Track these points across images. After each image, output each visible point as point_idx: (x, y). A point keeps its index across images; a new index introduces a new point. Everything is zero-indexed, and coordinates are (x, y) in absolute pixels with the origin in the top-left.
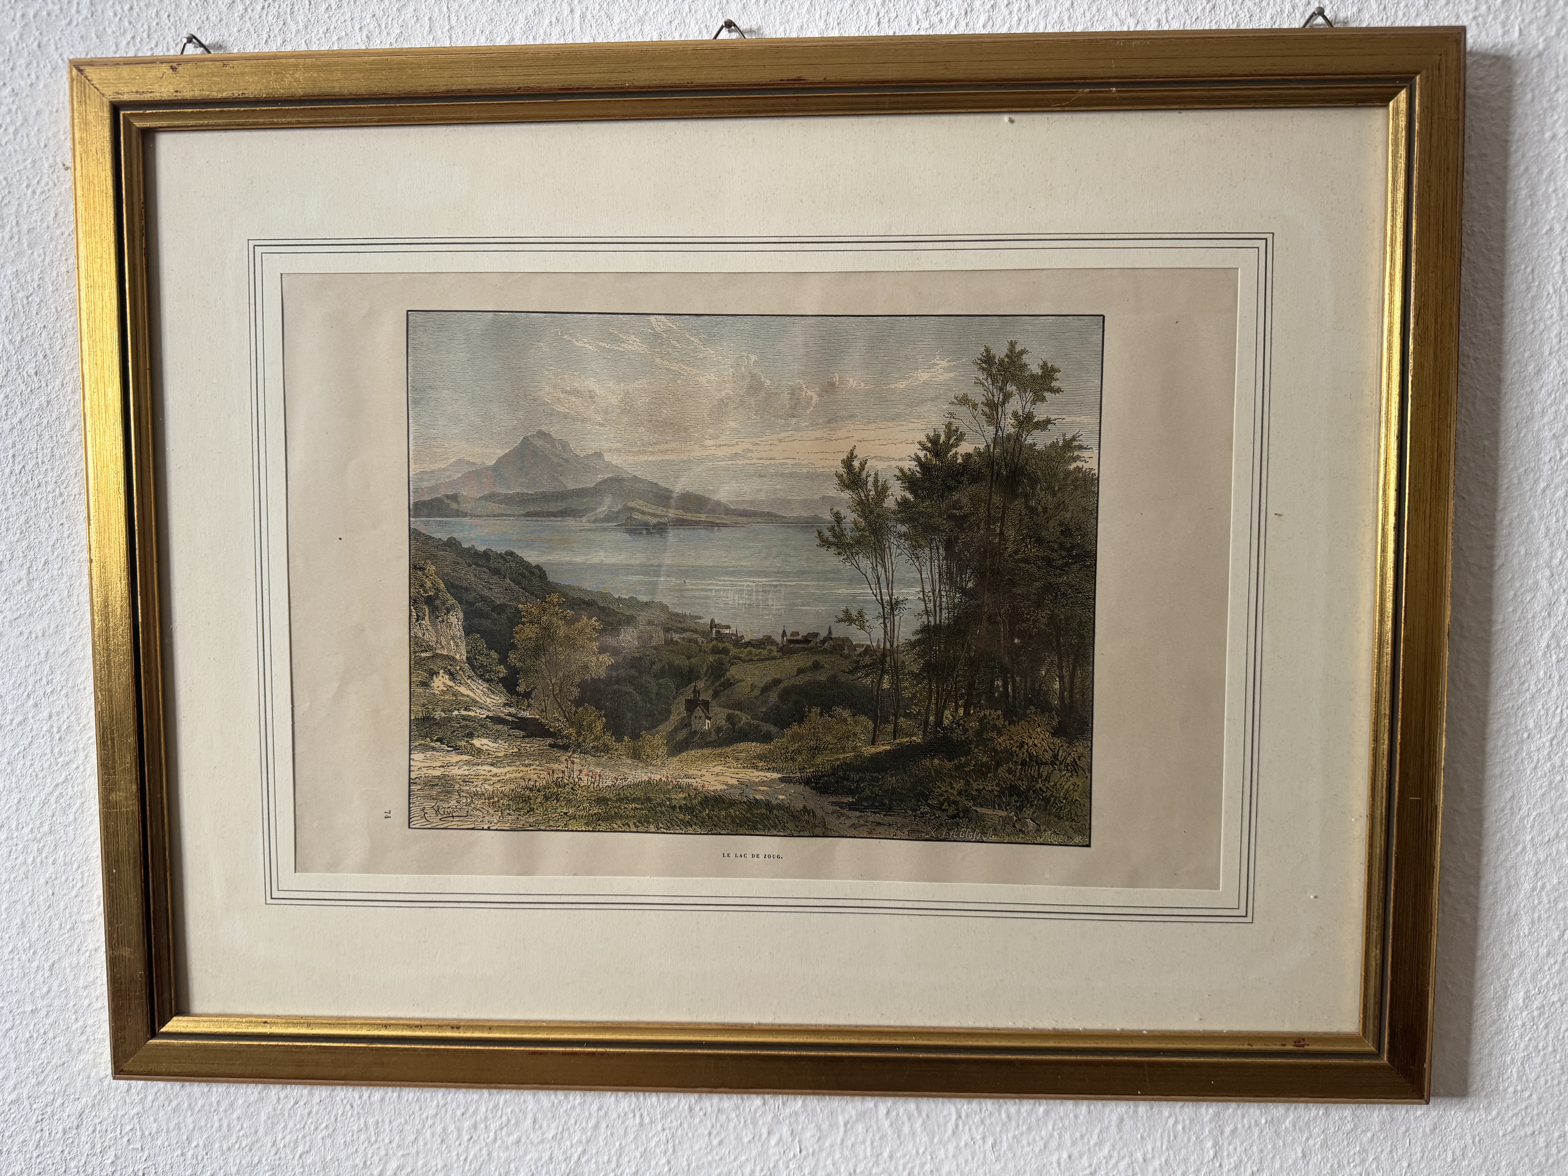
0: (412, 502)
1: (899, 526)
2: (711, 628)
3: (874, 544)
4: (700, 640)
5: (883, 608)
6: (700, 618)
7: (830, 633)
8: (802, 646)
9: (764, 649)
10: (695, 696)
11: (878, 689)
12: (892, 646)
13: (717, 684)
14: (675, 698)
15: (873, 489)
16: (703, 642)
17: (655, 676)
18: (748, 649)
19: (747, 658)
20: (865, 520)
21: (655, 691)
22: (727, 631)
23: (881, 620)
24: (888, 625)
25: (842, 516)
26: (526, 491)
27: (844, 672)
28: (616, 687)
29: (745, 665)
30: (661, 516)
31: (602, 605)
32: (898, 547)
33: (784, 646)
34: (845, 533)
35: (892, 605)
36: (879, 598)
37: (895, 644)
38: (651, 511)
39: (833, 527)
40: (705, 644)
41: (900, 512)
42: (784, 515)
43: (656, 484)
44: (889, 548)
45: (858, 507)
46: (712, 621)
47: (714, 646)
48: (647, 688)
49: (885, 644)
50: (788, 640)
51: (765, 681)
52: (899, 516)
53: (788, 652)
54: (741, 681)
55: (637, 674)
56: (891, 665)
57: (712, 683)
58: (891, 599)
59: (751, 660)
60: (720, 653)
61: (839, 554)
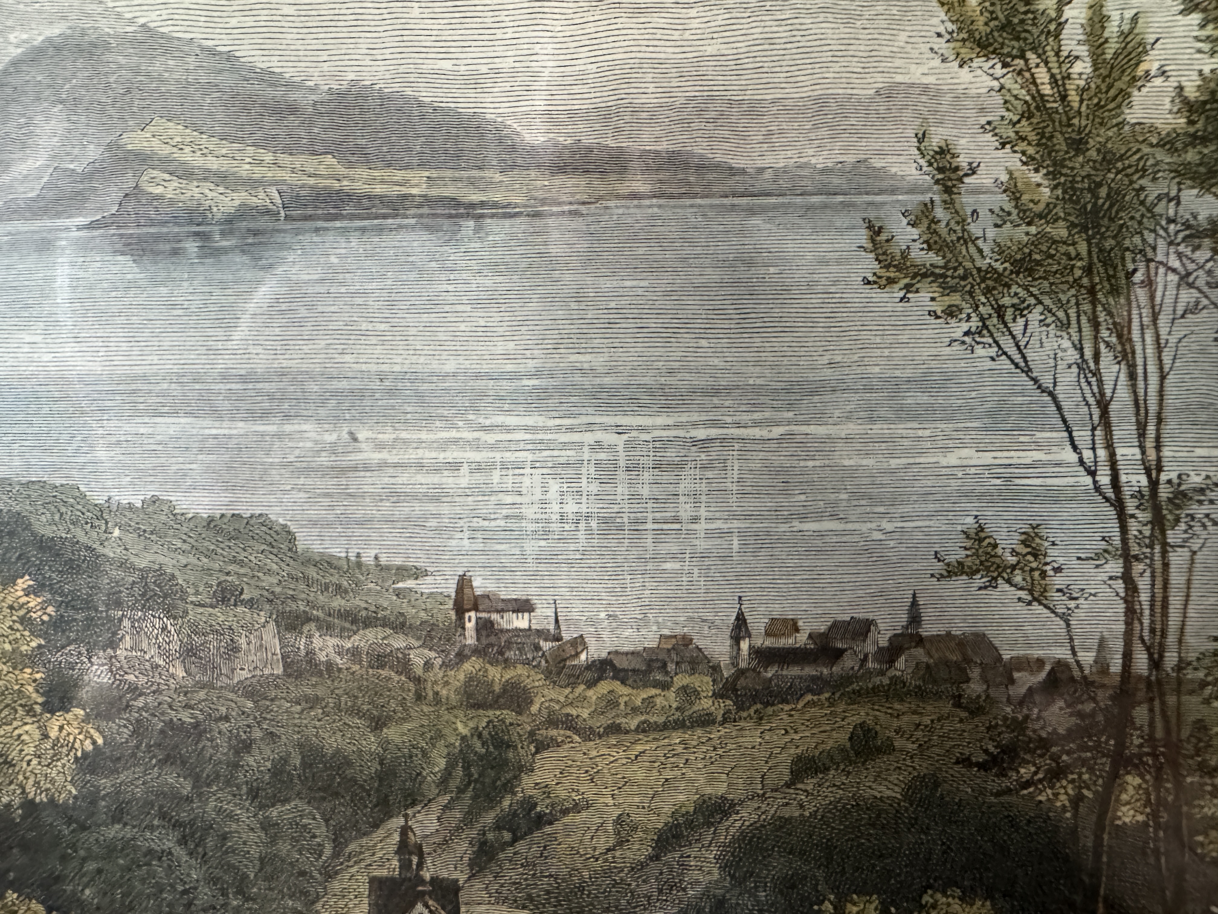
1: (1189, 195)
2: (460, 610)
3: (1088, 270)
4: (417, 659)
5: (1122, 517)
6: (418, 573)
7: (915, 618)
8: (809, 671)
9: (665, 686)
10: (405, 865)
11: (1100, 827)
12: (1156, 663)
13: (489, 818)
14: (329, 875)
15: (1083, 51)
16: (428, 665)
17: (254, 794)
18: (604, 687)
19: (601, 722)
20: (1052, 175)
21: (255, 852)
22: (521, 622)
23: (1115, 567)
24: (1143, 584)
25: (963, 161)
27: (966, 761)
28: (114, 831)
29: (594, 749)
30: (252, 184)
31: (48, 532)
32: (1186, 281)
33: (742, 672)
34: (975, 229)
35: (1157, 509)
36: (1104, 480)
37: (1171, 658)
38: (214, 164)
39: (927, 208)
40: (437, 673)
41: (1194, 140)
42: (737, 162)
43: (230, 57)
44: (1149, 283)
45: (1025, 127)
46: (464, 583)
47: (470, 679)
48: (224, 837)
49: (1127, 656)
50: (757, 653)
51: (667, 809)
52: (1191, 156)
53: (755, 698)
54: (577, 808)
55: (186, 788)
56: (1151, 739)
57: (469, 818)
58: (1154, 484)
59: (614, 729)
60: (495, 704)
61: (951, 312)
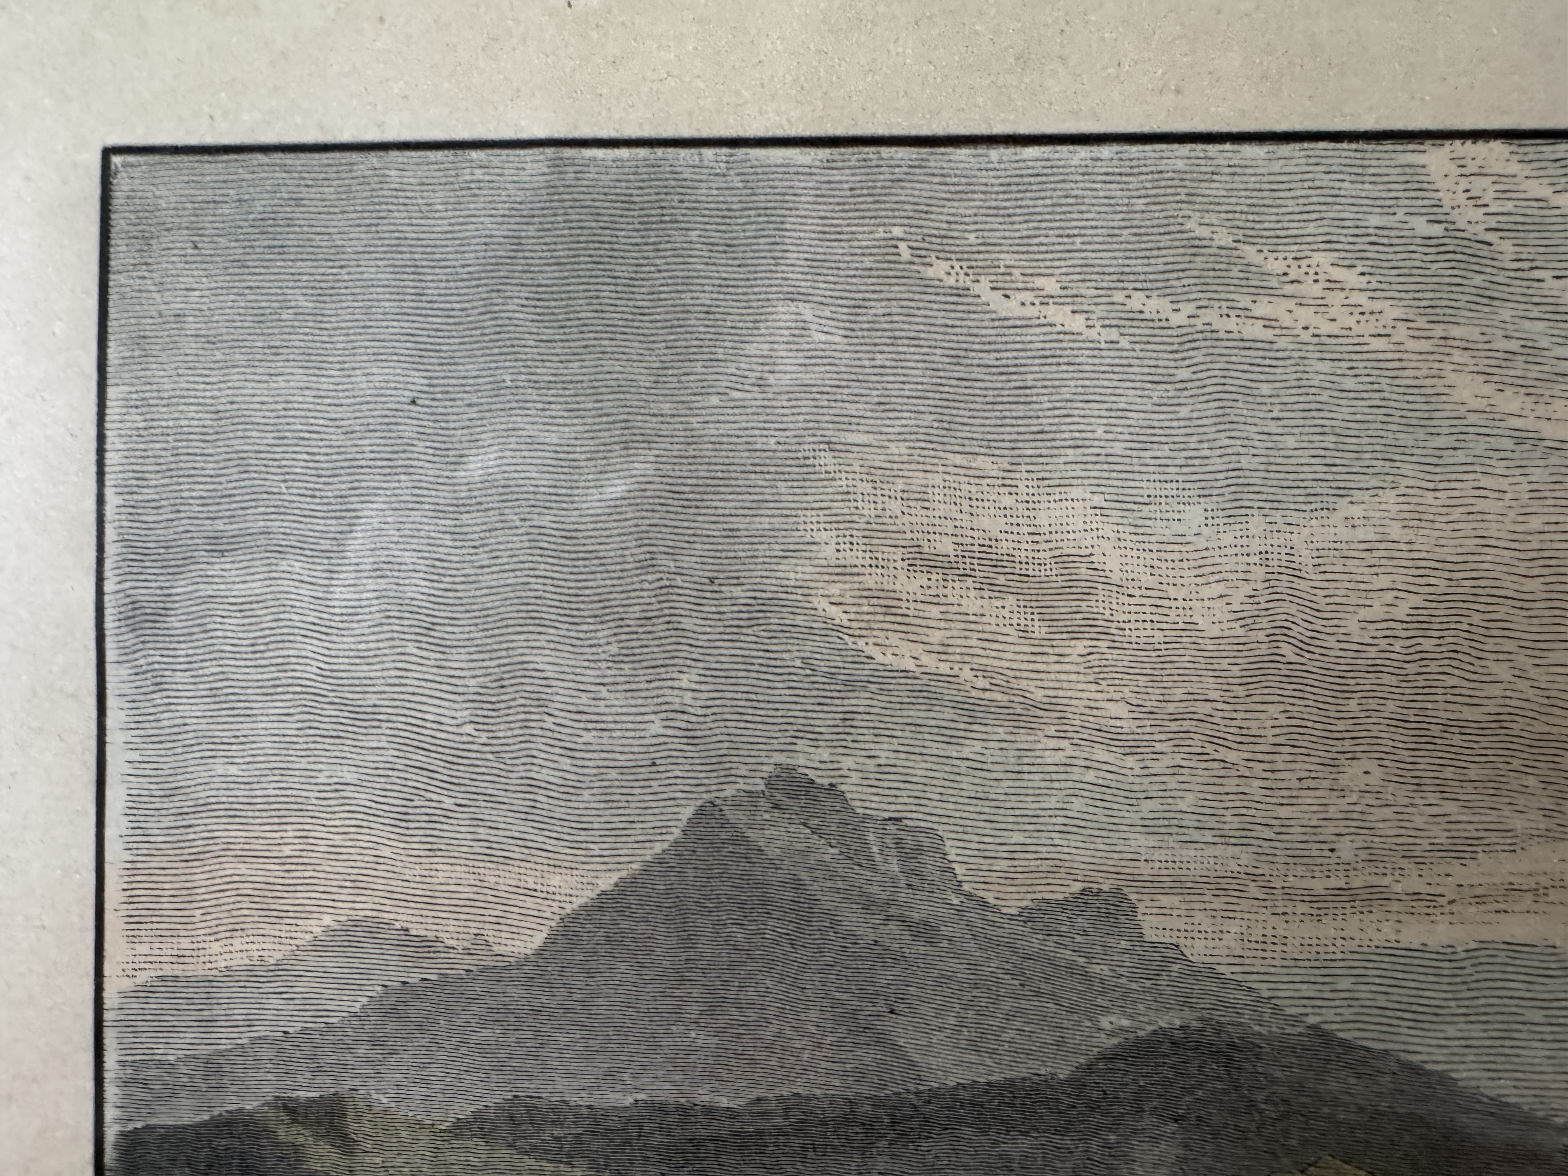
0: (111, 1134)
26: (704, 1097)
